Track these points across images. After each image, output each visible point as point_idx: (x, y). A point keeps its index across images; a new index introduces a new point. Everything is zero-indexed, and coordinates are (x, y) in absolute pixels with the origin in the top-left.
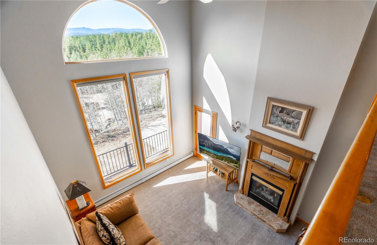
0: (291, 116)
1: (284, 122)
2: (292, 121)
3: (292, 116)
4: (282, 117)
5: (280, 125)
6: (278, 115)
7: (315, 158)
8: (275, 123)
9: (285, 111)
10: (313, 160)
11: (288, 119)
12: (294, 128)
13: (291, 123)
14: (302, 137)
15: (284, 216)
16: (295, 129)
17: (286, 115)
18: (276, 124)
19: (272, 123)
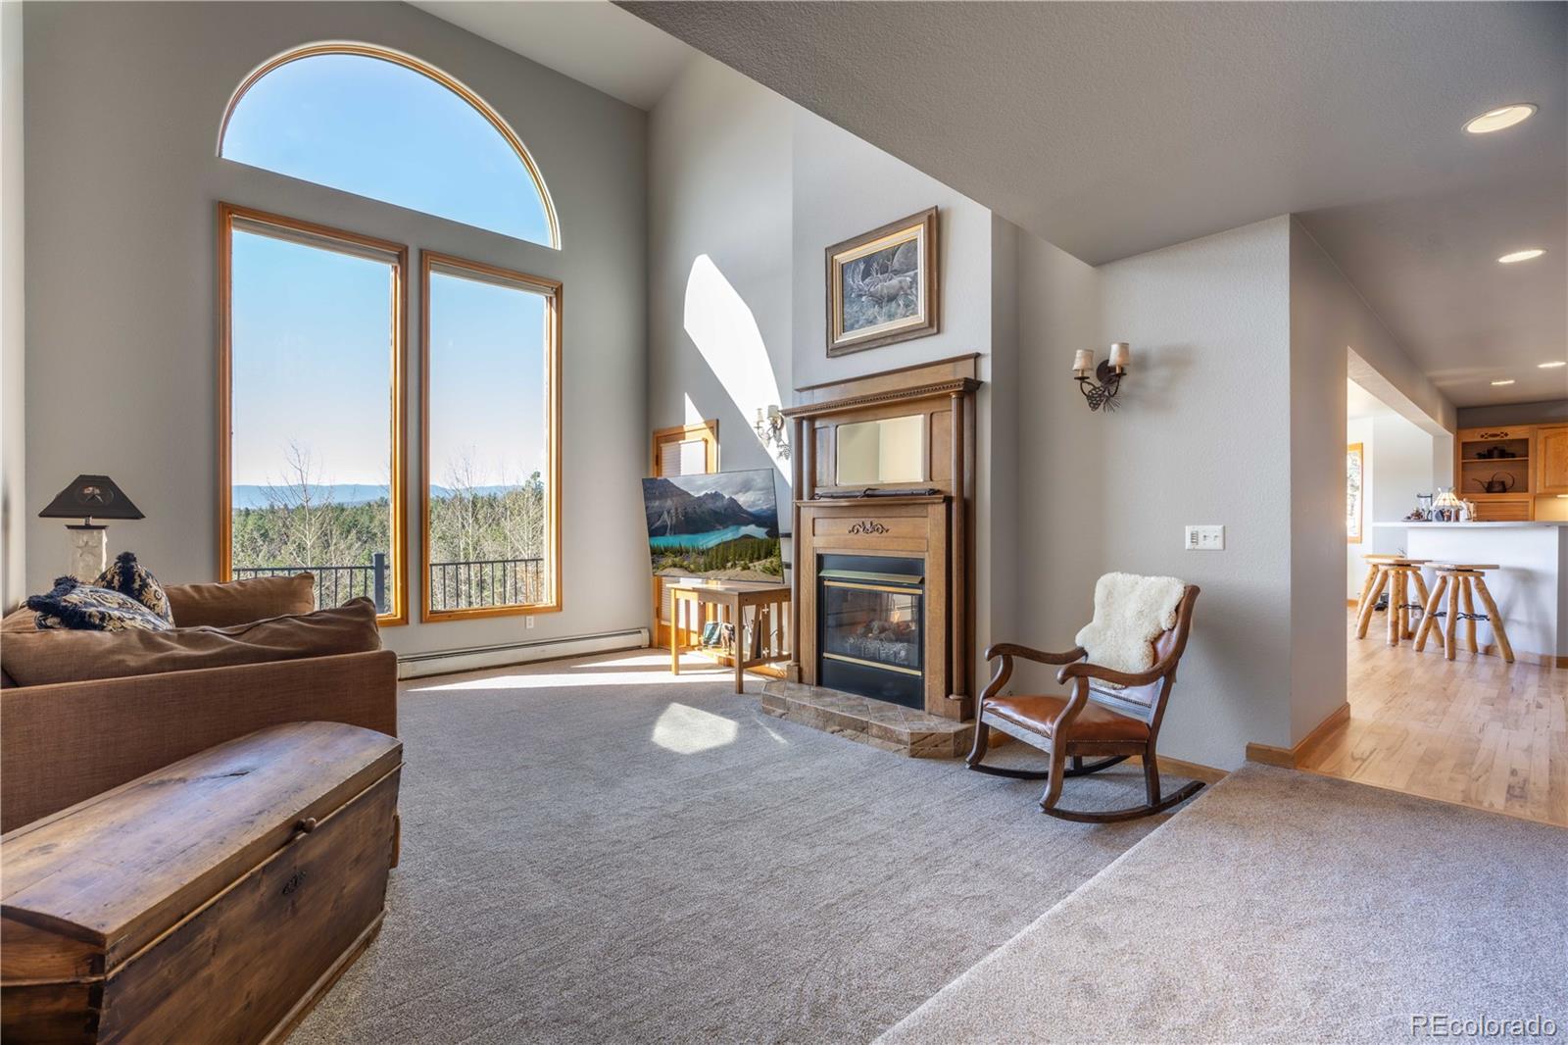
0: (892, 272)
1: (879, 300)
2: (898, 285)
3: (895, 270)
4: (872, 290)
5: (871, 322)
6: (860, 290)
7: (986, 375)
8: (858, 322)
9: (875, 266)
10: (982, 382)
11: (888, 288)
12: (906, 306)
13: (897, 295)
14: (935, 321)
15: (947, 696)
16: (910, 307)
17: (879, 275)
18: (861, 323)
19: (852, 328)
